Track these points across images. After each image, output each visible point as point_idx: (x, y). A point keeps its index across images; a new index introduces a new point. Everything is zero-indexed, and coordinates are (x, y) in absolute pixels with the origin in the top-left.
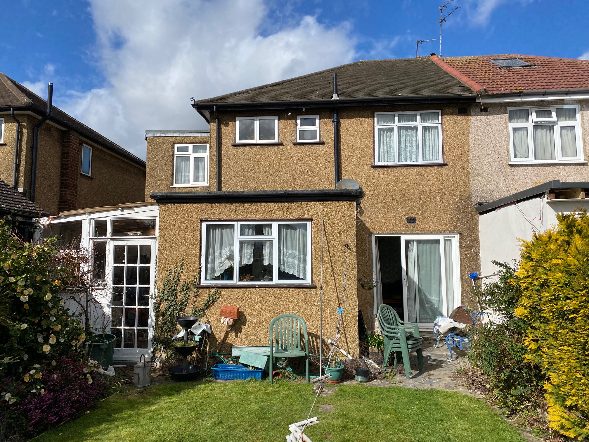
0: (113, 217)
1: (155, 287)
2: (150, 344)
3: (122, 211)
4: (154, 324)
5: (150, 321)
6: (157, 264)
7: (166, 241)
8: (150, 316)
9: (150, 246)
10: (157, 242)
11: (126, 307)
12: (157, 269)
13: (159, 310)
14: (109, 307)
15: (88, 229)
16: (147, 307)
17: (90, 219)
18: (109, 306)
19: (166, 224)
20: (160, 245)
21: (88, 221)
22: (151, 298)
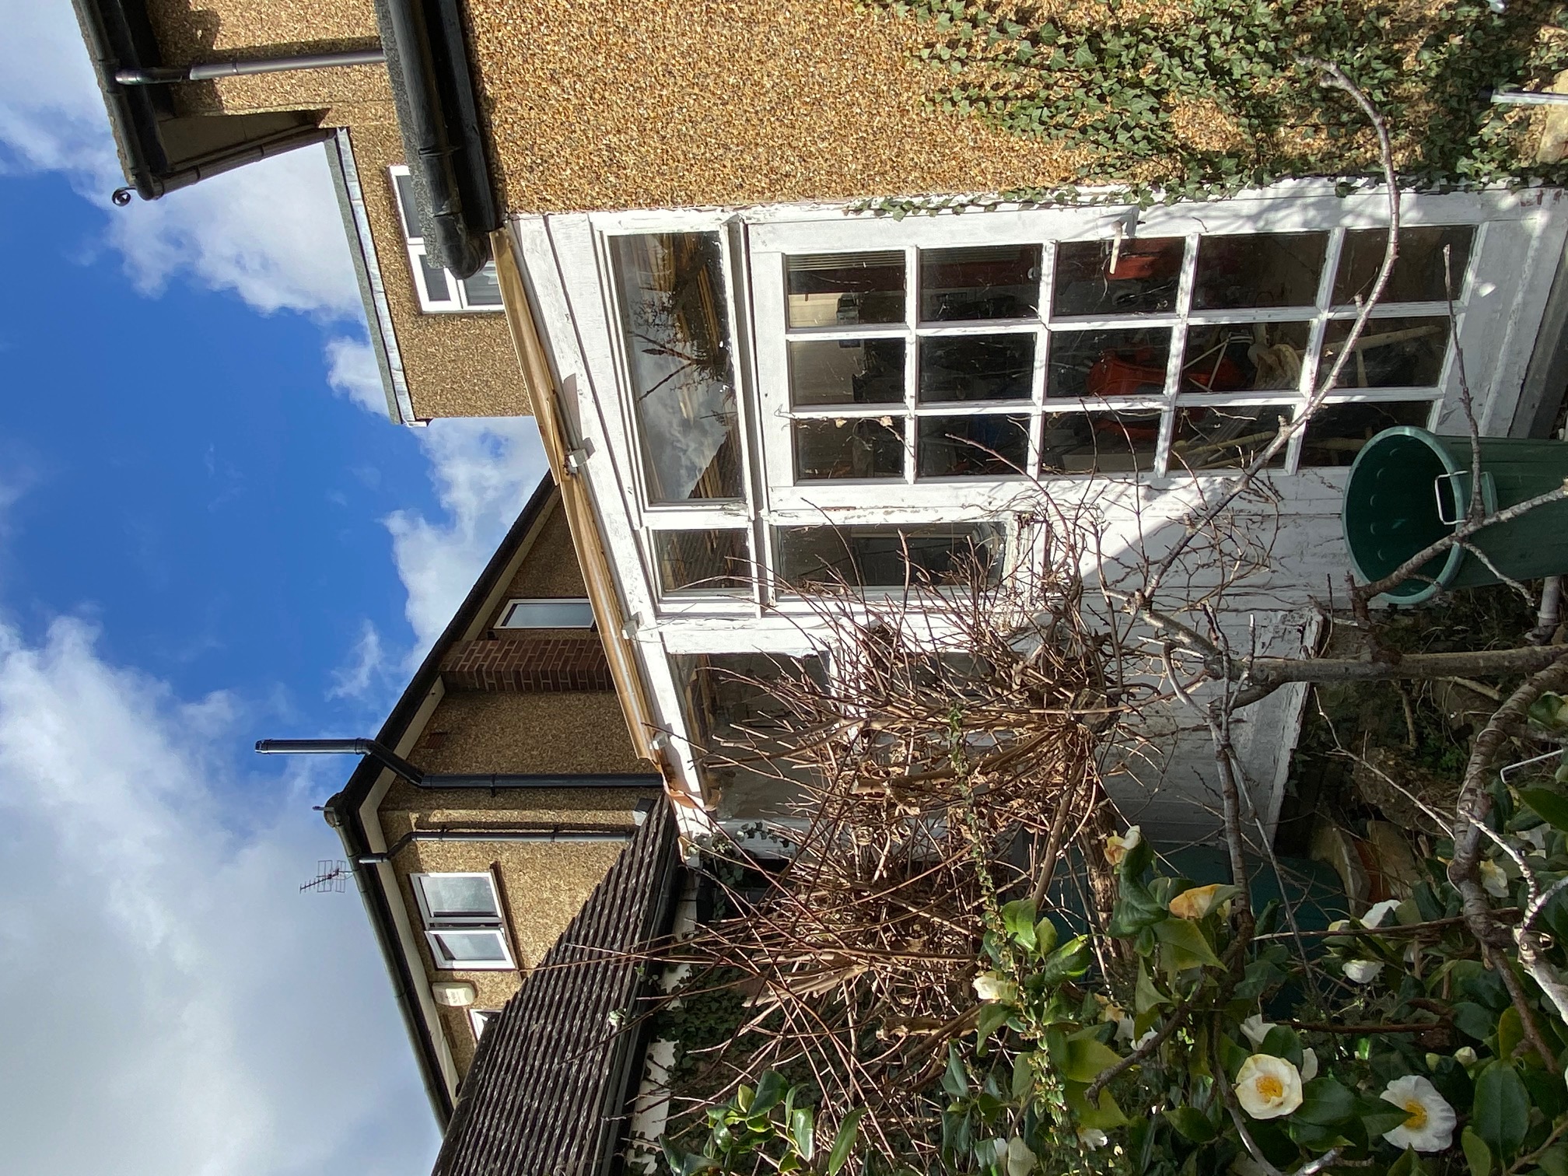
0: (630, 499)
1: (1060, 200)
2: (1452, 209)
3: (588, 449)
4: (1317, 188)
5: (1290, 222)
6: (903, 199)
7: (746, 146)
8: (1253, 218)
9: (786, 259)
10: (757, 212)
11: (1171, 386)
12: (936, 201)
13: (1230, 155)
14: (1164, 491)
15: (713, 623)
16: (1192, 244)
17: (658, 614)
18: (1155, 491)
19: (630, 159)
20: (776, 187)
21: (669, 628)
22: (1131, 230)
